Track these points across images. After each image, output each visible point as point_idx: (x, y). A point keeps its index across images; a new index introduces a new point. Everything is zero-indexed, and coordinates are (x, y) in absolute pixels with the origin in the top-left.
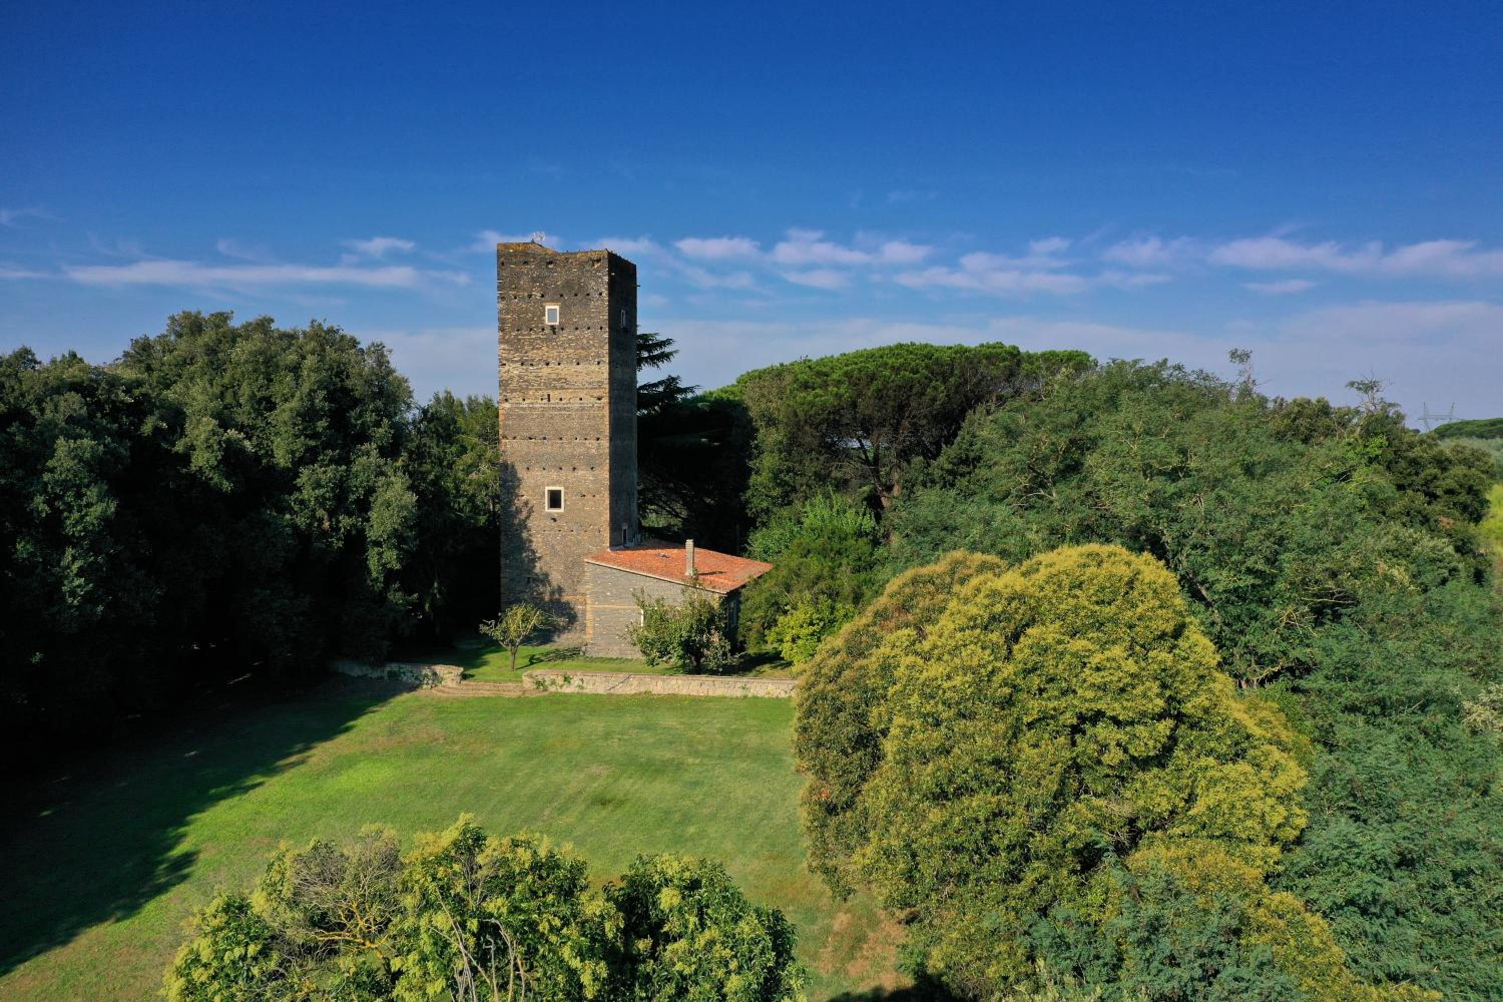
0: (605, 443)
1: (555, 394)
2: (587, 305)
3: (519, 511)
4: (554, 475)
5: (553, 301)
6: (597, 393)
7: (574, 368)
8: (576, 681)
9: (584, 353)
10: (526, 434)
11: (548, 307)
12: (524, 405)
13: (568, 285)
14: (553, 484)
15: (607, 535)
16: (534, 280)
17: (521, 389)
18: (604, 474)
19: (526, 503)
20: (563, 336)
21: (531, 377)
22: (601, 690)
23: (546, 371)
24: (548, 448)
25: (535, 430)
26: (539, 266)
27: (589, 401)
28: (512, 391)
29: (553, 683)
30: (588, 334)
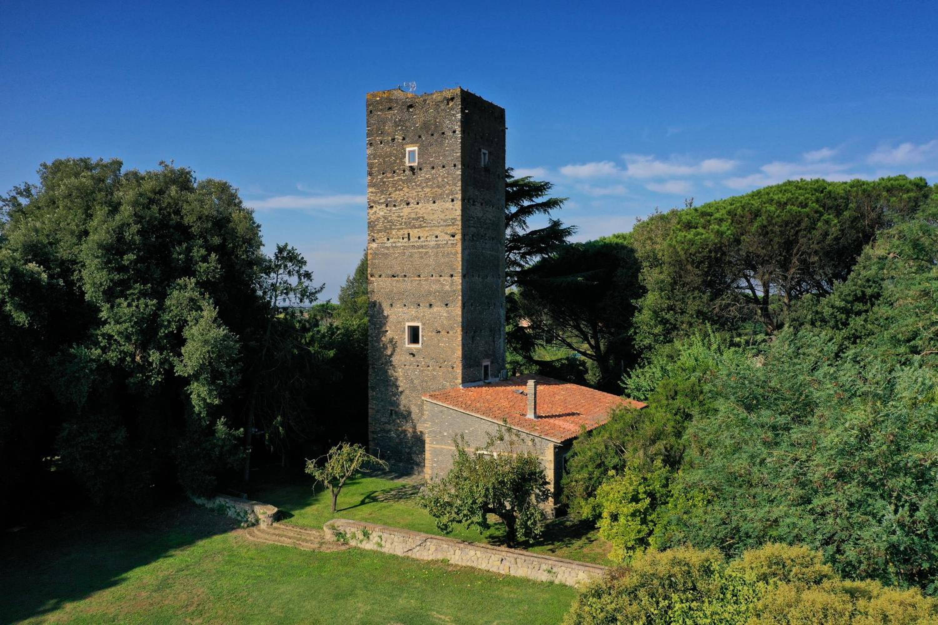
0: (458, 279)
1: (414, 233)
2: (441, 144)
3: (385, 348)
4: (413, 311)
5: (413, 143)
6: (451, 230)
7: (431, 206)
8: (374, 537)
9: (439, 191)
10: (390, 273)
11: (408, 149)
12: (388, 244)
13: (426, 126)
14: (413, 320)
15: (459, 371)
16: (396, 124)
17: (385, 229)
18: (457, 310)
19: (391, 341)
20: (422, 176)
21: (394, 217)
22: (399, 551)
23: (406, 211)
24: (409, 285)
25: (397, 269)
26: (401, 110)
27: (444, 238)
28: (379, 231)
29: (354, 536)
30: (443, 172)
